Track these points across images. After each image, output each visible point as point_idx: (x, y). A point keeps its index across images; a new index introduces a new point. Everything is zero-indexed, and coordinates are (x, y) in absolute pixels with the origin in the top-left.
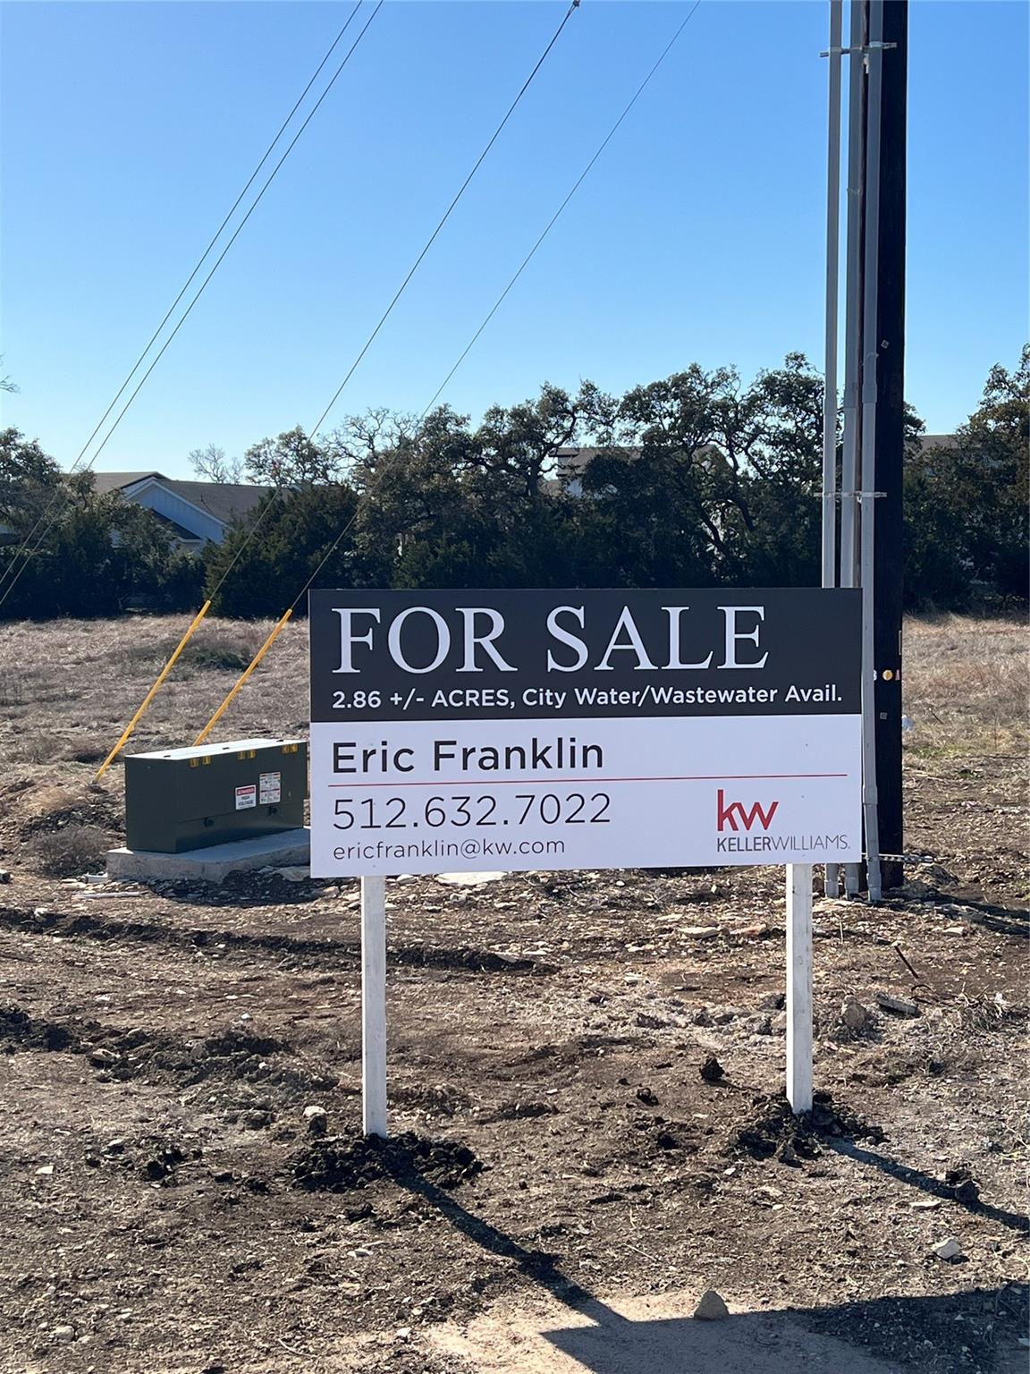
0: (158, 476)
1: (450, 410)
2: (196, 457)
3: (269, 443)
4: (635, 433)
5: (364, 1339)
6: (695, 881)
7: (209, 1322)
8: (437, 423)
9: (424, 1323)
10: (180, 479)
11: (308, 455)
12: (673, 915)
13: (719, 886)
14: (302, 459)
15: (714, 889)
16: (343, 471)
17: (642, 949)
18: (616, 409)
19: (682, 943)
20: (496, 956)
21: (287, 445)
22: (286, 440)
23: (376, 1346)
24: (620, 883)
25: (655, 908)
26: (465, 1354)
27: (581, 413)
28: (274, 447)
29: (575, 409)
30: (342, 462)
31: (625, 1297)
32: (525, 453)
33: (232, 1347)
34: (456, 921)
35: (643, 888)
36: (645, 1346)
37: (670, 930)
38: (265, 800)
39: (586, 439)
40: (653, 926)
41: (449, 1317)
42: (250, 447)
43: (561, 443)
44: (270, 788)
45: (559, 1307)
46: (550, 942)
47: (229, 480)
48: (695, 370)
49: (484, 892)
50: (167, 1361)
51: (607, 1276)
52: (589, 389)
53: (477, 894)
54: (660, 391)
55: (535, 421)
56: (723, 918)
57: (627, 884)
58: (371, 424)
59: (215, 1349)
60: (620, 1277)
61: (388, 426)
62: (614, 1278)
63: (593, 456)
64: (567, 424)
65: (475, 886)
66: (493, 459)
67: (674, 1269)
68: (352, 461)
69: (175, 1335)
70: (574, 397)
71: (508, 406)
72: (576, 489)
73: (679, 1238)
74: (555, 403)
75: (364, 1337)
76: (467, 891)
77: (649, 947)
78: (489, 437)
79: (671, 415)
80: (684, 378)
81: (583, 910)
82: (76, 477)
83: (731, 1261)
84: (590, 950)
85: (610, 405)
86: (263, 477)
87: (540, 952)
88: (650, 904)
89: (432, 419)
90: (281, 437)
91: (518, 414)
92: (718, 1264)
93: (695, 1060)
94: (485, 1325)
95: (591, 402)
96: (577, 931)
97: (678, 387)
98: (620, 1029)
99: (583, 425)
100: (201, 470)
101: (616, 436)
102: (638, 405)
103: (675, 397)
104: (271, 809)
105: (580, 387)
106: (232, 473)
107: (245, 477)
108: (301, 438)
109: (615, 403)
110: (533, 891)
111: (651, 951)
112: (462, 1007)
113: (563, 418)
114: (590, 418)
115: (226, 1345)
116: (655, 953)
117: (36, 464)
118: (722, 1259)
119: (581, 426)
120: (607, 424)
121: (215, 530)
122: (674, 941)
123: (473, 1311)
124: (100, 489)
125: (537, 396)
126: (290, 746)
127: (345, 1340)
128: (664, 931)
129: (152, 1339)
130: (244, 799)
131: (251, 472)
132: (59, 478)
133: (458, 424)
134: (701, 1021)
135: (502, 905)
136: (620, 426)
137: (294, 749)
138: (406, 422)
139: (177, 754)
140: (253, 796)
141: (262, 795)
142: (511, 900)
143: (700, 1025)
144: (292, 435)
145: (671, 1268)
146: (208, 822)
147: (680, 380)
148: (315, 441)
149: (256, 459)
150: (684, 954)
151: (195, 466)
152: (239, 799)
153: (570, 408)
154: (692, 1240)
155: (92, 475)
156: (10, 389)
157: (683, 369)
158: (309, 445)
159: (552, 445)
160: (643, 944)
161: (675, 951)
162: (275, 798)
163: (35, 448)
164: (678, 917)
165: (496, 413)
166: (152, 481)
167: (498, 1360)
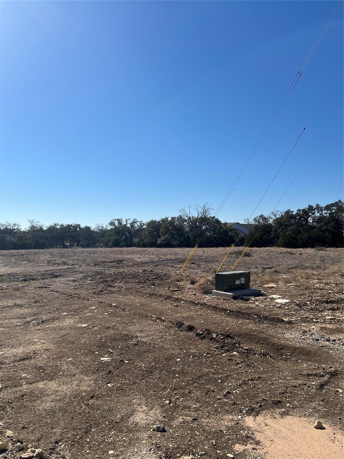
0: (238, 223)
1: (290, 210)
2: (245, 220)
3: (258, 217)
4: (327, 213)
5: (231, 417)
6: (332, 305)
7: (198, 405)
8: (288, 212)
9: (245, 415)
10: (242, 223)
11: (264, 219)
12: (325, 313)
13: (337, 307)
14: (263, 220)
15: (336, 307)
16: (271, 221)
17: (317, 321)
18: (323, 209)
19: (326, 320)
20: (283, 320)
21: (260, 217)
22: (260, 216)
23: (232, 420)
24: (314, 305)
25: (322, 311)
26: (253, 427)
27: (316, 210)
28: (258, 218)
29: (315, 209)
30: (270, 220)
31: (297, 417)
32: (305, 217)
33: (201, 413)
34: (276, 311)
35: (319, 306)
36: (299, 434)
37: (324, 317)
38: (242, 283)
39: (317, 215)
40: (320, 315)
41: (251, 414)
42: (254, 218)
43: (312, 215)
44: (243, 280)
45: (279, 417)
46: (296, 317)
47: (250, 223)
48: (340, 201)
49: (284, 305)
50: (186, 414)
51: (293, 409)
52: (317, 205)
53: (283, 305)
54: (332, 205)
55: (307, 211)
56: (337, 315)
57: (316, 305)
58: (276, 213)
59: (197, 413)
60: (296, 410)
61: (279, 213)
62: (295, 410)
63: (319, 217)
64: (313, 212)
65: (282, 303)
66: (298, 218)
67: (311, 410)
68: (272, 220)
69: (189, 407)
70: (315, 206)
71: (301, 209)
72: (315, 224)
73: (313, 401)
74: (311, 208)
75: (231, 416)
76: (280, 304)
77: (318, 320)
78: (298, 214)
79: (335, 209)
80: (337, 202)
81: (305, 310)
82: (224, 223)
83: (326, 410)
84: (305, 320)
85: (322, 208)
86: (256, 223)
87: (293, 320)
88: (320, 310)
89: (287, 211)
90: (259, 216)
91: (303, 210)
92: (323, 411)
93: (325, 350)
94: (260, 418)
95: (318, 208)
96: (303, 315)
97: (336, 204)
98: (308, 340)
99: (317, 212)
100: (245, 222)
101: (323, 213)
102: (328, 207)
103: (336, 206)
104: (243, 284)
105: (316, 205)
106: (251, 222)
107: (253, 223)
108: (263, 216)
109: (323, 207)
110: (294, 305)
111: (319, 321)
112: (273, 331)
113: (312, 211)
114: (318, 211)
115: (200, 412)
116: (320, 322)
117: (218, 221)
118: (324, 409)
119: (316, 212)
120: (321, 211)
121: (247, 232)
122: (324, 320)
123: (258, 413)
124: (228, 225)
125: (307, 207)
126: (247, 272)
127: (226, 417)
128: (322, 317)
129: (185, 407)
130: (237, 282)
131: (254, 222)
132: (221, 224)
133: (292, 212)
134: (328, 340)
135: (287, 308)
136: (324, 212)
137: (248, 273)
138: (282, 212)
139: (224, 273)
140: (239, 282)
141: (241, 282)
142: (289, 307)
143: (328, 341)
144: (261, 216)
145: (310, 410)
146: (230, 286)
147: (337, 203)
148: (265, 216)
149: (255, 220)
150: (327, 323)
151: (244, 221)
152: (236, 282)
153: (314, 209)
154: (317, 402)
155: (227, 223)
156: (213, 209)
157: (337, 201)
158: (264, 217)
159: (310, 216)
160: (317, 320)
161: (325, 322)
162: (244, 282)
163: (218, 219)
164: (326, 314)
165: (299, 210)
166: (237, 224)
167: (261, 430)
